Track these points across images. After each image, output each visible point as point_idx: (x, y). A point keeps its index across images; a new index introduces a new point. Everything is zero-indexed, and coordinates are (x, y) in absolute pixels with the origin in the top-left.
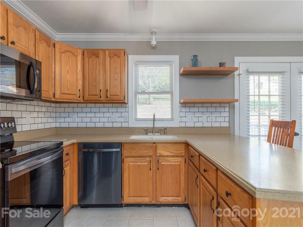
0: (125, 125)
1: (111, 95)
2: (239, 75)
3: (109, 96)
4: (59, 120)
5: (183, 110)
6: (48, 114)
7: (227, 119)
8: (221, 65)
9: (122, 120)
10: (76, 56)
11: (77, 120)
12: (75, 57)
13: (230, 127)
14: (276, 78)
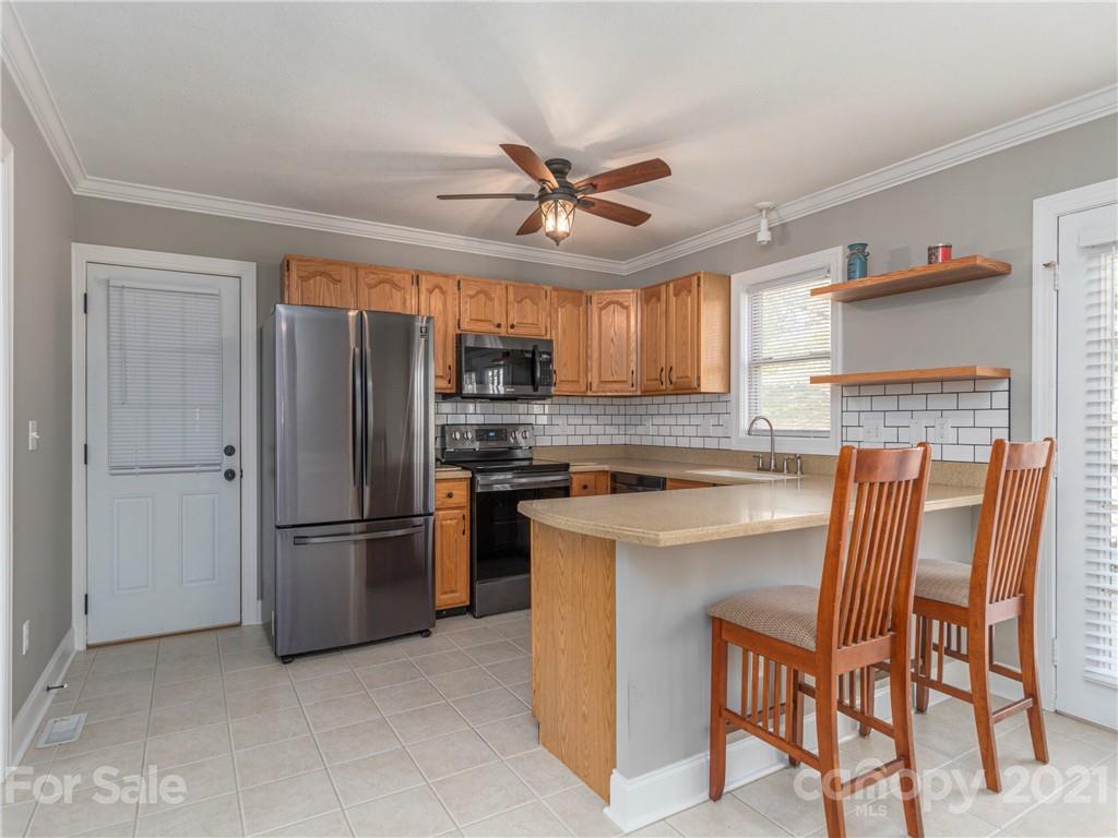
0: (724, 445)
1: (677, 378)
3: (674, 380)
4: (631, 430)
5: (853, 405)
6: (607, 419)
9: (720, 432)
10: (627, 308)
11: (653, 430)
12: (625, 311)
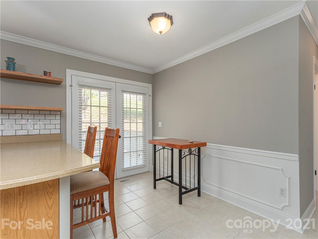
2: (71, 86)
7: (58, 126)
8: (45, 73)
13: (62, 134)
14: (104, 93)
